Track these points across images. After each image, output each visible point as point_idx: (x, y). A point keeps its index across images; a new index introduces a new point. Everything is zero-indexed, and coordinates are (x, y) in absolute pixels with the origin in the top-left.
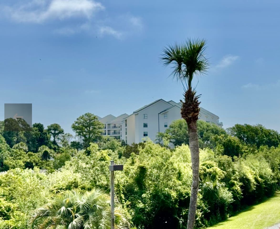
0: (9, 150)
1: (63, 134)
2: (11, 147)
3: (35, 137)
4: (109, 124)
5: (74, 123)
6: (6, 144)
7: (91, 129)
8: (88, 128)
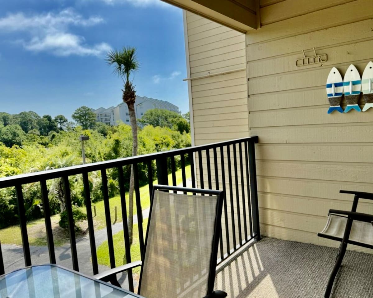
0: (25, 135)
1: (67, 122)
2: (27, 132)
3: (46, 125)
4: (101, 114)
5: (74, 114)
6: (22, 131)
7: (87, 117)
8: (85, 117)
